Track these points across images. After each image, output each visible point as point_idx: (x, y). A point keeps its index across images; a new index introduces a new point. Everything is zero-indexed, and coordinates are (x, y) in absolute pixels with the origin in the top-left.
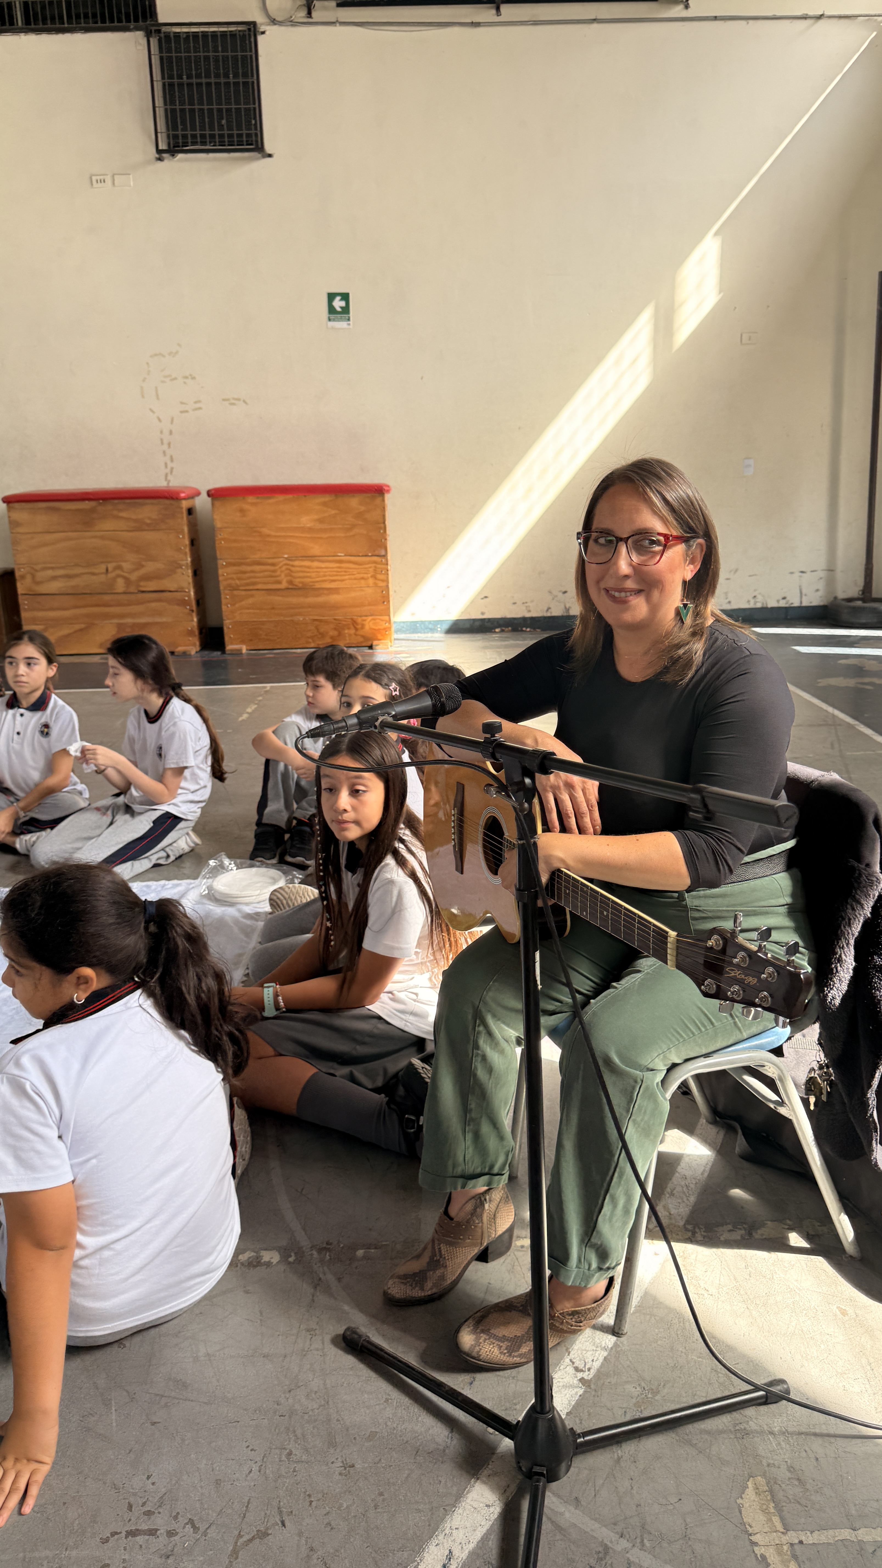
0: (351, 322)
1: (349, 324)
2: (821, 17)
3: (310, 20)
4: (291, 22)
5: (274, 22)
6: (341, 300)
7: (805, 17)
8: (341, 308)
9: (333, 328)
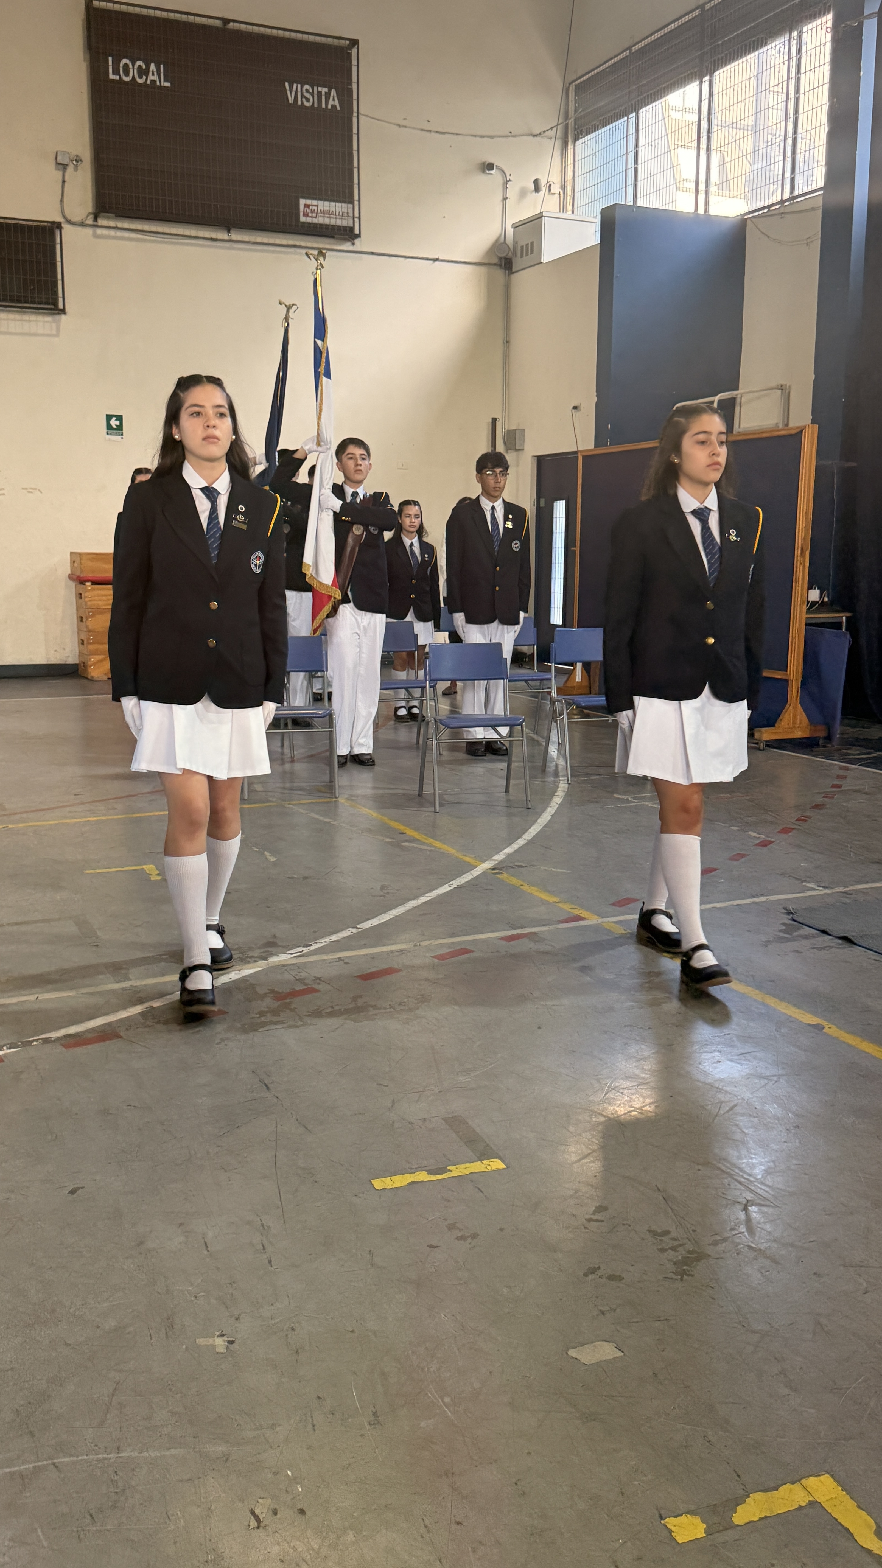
0: (123, 437)
1: (122, 438)
2: (437, 260)
3: (95, 223)
4: (82, 224)
5: (69, 222)
6: (116, 420)
7: (427, 259)
8: (116, 425)
9: (110, 440)
